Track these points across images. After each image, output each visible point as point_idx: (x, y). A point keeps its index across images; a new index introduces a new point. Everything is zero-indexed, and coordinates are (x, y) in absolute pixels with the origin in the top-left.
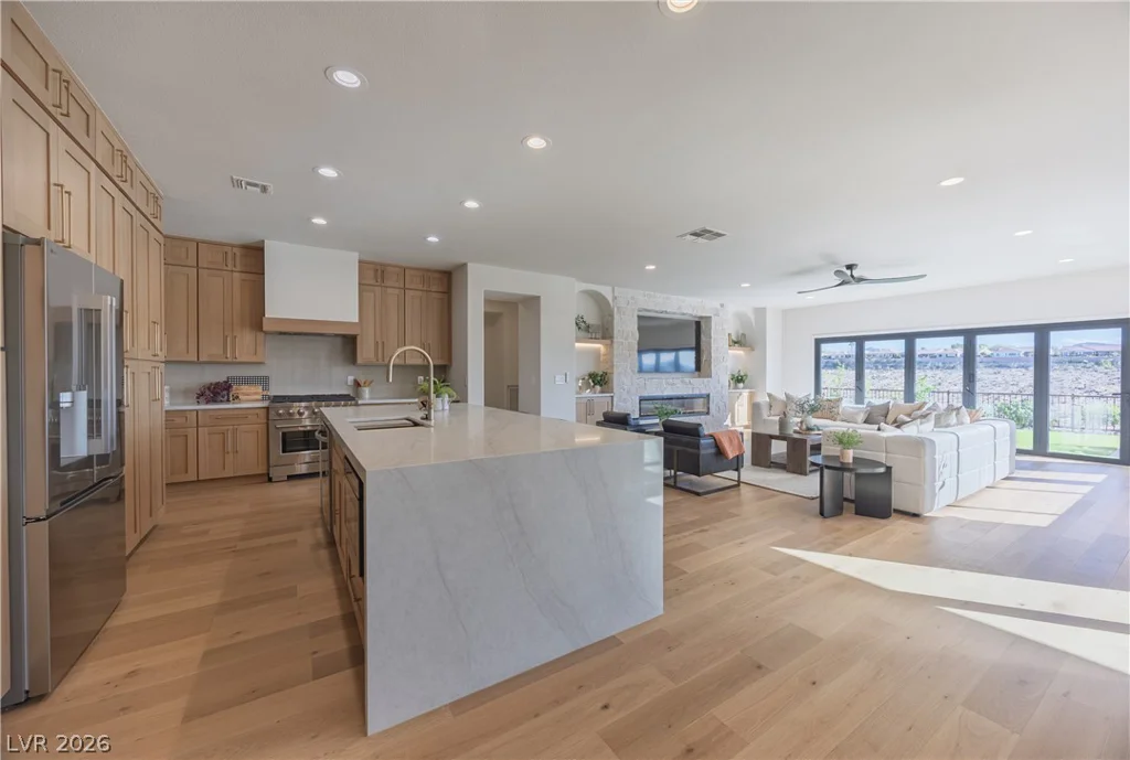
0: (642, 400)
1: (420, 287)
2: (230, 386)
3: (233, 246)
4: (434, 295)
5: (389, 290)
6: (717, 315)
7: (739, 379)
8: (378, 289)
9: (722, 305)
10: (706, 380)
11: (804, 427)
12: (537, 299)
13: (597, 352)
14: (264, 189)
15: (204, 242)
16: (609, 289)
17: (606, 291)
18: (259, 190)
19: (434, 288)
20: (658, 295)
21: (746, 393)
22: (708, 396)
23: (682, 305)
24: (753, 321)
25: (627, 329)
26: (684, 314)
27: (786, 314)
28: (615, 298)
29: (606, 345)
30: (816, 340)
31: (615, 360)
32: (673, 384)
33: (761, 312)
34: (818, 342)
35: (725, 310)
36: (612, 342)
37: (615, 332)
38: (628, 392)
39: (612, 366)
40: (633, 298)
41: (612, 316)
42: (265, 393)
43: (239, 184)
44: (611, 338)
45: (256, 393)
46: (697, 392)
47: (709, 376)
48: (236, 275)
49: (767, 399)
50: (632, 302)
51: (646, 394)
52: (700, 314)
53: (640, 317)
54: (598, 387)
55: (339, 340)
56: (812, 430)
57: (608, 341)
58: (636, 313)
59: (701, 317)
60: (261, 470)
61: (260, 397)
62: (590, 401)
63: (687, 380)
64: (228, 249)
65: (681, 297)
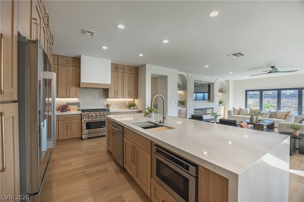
0: (195, 110)
1: (128, 72)
2: (67, 106)
3: (69, 57)
4: (133, 75)
5: (119, 73)
6: (215, 82)
7: (220, 103)
8: (115, 73)
9: (217, 79)
10: (212, 103)
11: (257, 120)
12: (167, 76)
13: (181, 94)
14: (92, 34)
15: (60, 56)
16: (186, 73)
17: (185, 74)
18: (90, 34)
19: (133, 73)
20: (199, 76)
21: (223, 107)
22: (213, 108)
23: (206, 79)
24: (225, 84)
25: (191, 86)
26: (206, 82)
27: (235, 82)
28: (188, 77)
29: (184, 92)
30: (246, 90)
31: (188, 96)
32: (204, 105)
33: (227, 82)
34: (246, 91)
35: (218, 81)
36: (187, 91)
37: (188, 88)
38: (191, 107)
39: (187, 99)
40: (193, 77)
41: (187, 82)
42: (78, 108)
43: (84, 32)
44: (186, 89)
45: (75, 109)
46: (210, 107)
47: (213, 101)
48: (70, 68)
49: (233, 109)
50: (193, 78)
51: (196, 108)
52: (211, 82)
53: (194, 83)
54: (182, 106)
55: (102, 90)
56: (260, 121)
57: (185, 91)
58: (193, 82)
59: (211, 83)
60: (79, 136)
61: (77, 110)
62: (180, 110)
63: (207, 103)
64: (68, 58)
65: (206, 77)
